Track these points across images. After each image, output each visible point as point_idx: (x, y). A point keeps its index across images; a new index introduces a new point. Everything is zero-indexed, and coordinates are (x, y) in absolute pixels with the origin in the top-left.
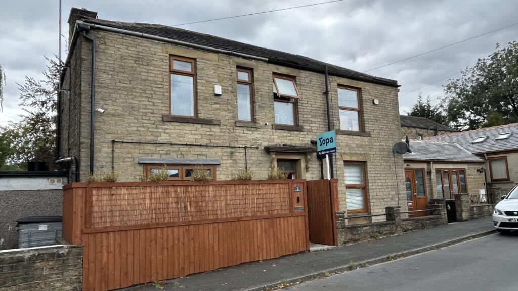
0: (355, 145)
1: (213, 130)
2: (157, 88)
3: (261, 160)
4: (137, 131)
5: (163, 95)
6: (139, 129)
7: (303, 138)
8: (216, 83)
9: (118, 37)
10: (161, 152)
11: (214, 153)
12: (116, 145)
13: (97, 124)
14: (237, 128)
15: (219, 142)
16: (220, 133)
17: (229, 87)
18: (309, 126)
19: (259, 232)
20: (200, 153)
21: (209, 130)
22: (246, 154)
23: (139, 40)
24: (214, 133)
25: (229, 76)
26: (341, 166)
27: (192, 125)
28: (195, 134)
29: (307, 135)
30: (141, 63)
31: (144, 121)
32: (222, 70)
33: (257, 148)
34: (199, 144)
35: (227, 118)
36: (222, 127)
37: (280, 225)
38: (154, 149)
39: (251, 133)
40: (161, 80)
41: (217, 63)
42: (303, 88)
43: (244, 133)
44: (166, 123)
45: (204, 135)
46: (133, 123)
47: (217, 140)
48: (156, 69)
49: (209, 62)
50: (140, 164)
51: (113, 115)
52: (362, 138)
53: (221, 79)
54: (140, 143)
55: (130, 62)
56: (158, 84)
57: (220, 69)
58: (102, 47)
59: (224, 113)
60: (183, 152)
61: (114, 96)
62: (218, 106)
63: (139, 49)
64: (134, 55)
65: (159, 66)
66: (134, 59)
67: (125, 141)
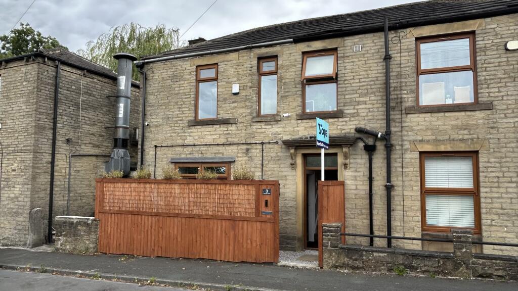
0: (449, 127)
1: (230, 128)
2: (186, 98)
3: (280, 156)
4: (171, 136)
5: (190, 104)
6: (172, 134)
7: (343, 125)
8: (235, 81)
9: (160, 64)
10: (187, 152)
11: (230, 151)
12: (158, 149)
13: (147, 134)
14: (254, 124)
15: (236, 140)
16: (237, 130)
17: (249, 82)
18: (354, 109)
19: (219, 232)
20: (217, 152)
21: (226, 129)
22: (263, 150)
23: (174, 62)
24: (230, 132)
25: (249, 72)
26: (413, 161)
27: (211, 126)
28: (214, 135)
29: (350, 121)
30: (175, 80)
31: (176, 128)
32: (243, 67)
33: (277, 143)
34: (217, 143)
35: (244, 115)
36: (238, 125)
37: (243, 228)
38: (182, 150)
39: (270, 127)
40: (189, 91)
41: (238, 61)
42: (347, 61)
43: (261, 129)
44: (191, 127)
45: (222, 134)
46: (168, 131)
47: (234, 138)
48: (186, 82)
49: (229, 63)
50: (172, 163)
51: (157, 126)
52: (468, 113)
53: (241, 76)
54: (173, 146)
55: (168, 82)
56: (186, 95)
57: (240, 67)
58: (151, 75)
59: (241, 111)
60: (203, 152)
61: (157, 111)
62: (235, 104)
63: (174, 69)
64: (171, 76)
65: (188, 79)
66: (171, 78)
67: (163, 145)
